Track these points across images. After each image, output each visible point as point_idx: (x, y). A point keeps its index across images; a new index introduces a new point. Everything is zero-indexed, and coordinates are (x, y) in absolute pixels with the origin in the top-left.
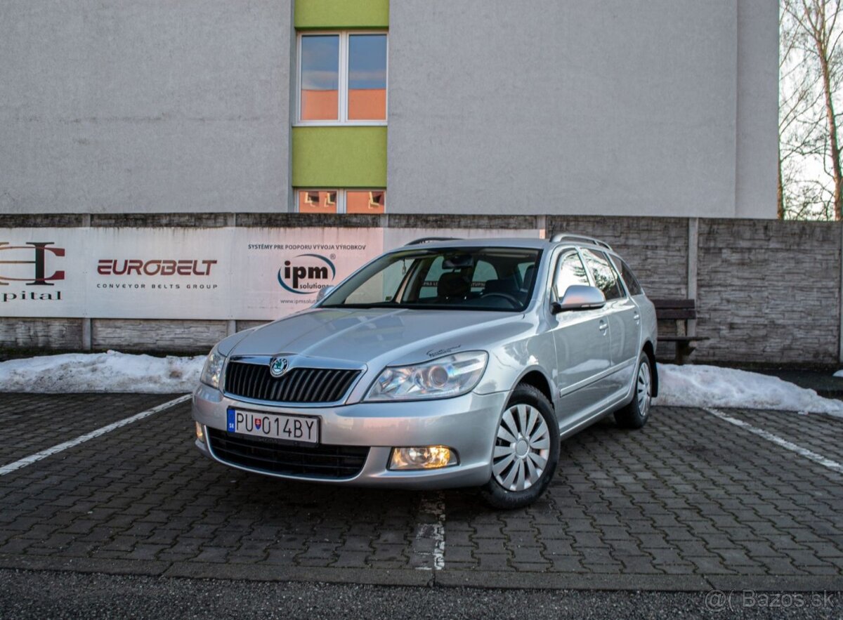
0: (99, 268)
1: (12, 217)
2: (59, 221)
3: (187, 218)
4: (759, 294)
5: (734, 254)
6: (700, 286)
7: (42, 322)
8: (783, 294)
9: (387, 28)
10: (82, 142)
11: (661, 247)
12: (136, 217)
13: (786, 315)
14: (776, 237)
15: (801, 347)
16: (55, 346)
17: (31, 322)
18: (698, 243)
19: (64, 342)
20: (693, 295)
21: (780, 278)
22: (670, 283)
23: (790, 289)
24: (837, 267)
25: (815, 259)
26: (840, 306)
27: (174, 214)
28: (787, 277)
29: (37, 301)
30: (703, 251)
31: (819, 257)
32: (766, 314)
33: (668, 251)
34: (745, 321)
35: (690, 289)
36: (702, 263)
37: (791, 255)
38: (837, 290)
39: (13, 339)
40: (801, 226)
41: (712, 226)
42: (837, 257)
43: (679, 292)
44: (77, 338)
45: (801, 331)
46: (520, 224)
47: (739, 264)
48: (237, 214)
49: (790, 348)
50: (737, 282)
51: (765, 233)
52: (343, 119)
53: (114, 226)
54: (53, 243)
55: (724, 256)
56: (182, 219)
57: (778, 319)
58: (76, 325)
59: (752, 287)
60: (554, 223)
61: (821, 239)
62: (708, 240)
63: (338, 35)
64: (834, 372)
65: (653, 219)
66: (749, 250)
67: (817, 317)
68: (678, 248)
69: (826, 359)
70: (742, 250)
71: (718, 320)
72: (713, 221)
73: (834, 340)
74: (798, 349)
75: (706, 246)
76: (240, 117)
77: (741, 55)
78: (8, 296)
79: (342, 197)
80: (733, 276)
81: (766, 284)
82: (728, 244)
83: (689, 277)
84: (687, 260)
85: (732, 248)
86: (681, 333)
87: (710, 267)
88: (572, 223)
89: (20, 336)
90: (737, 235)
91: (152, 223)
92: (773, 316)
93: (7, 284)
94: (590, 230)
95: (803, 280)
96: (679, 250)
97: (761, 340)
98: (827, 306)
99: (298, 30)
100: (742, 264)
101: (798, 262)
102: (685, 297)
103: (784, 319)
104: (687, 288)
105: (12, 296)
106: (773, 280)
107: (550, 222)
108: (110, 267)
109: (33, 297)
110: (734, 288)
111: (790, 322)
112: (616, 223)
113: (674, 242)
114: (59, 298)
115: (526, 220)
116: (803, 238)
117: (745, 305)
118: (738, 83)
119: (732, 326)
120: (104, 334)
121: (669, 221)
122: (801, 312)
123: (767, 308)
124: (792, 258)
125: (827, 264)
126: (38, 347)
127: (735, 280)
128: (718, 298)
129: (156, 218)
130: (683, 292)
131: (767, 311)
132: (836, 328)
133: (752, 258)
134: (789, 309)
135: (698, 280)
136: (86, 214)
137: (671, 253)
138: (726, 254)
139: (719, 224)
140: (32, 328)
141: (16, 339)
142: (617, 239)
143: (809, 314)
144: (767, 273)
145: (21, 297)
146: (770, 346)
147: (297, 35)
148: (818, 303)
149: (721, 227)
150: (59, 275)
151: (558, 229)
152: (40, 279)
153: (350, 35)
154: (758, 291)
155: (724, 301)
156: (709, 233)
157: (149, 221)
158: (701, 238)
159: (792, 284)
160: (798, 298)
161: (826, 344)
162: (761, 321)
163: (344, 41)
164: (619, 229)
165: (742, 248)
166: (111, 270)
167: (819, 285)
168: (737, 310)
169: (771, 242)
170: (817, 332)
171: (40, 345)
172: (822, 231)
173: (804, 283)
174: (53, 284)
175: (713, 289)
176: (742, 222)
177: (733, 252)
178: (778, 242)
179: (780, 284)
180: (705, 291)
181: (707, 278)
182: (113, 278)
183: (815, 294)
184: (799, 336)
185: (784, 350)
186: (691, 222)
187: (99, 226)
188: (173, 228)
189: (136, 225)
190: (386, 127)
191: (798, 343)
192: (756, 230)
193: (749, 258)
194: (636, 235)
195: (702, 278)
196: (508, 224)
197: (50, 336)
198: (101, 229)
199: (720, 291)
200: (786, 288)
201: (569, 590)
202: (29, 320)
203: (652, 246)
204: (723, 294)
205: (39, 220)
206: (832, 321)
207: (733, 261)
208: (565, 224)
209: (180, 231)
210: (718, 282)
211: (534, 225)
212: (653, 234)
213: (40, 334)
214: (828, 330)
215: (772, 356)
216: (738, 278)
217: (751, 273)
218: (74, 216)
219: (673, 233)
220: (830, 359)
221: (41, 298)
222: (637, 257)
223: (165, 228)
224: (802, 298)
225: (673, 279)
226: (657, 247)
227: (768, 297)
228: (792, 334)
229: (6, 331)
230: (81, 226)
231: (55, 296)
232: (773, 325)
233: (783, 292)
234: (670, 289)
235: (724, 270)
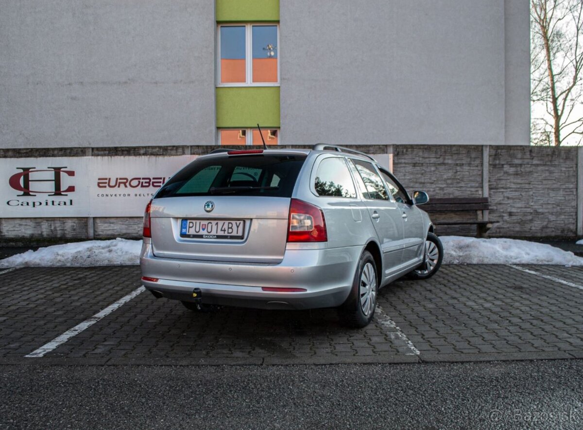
0: (99, 183)
1: (37, 150)
2: (70, 153)
3: (157, 149)
4: (527, 193)
5: (511, 168)
6: (490, 189)
7: (60, 220)
8: (542, 193)
9: (278, 22)
10: (74, 99)
11: (466, 164)
12: (123, 149)
13: (544, 206)
14: (537, 157)
15: (553, 226)
16: (69, 236)
17: (52, 220)
18: (489, 161)
19: (75, 233)
20: (486, 195)
21: (540, 183)
22: (472, 187)
23: (546, 190)
24: (575, 176)
25: (561, 170)
26: (577, 200)
27: (149, 147)
28: (545, 182)
29: (56, 207)
30: (492, 166)
31: (564, 169)
32: (532, 205)
33: (470, 166)
34: (519, 211)
35: (484, 191)
36: (492, 174)
37: (547, 168)
38: (575, 190)
39: (40, 232)
40: (552, 150)
41: (497, 150)
42: (574, 169)
43: (477, 193)
44: (84, 231)
45: (554, 216)
46: (376, 151)
47: (514, 175)
48: (191, 146)
49: (547, 227)
50: (513, 186)
51: (530, 155)
52: (249, 82)
53: (108, 155)
54: (66, 167)
55: (505, 169)
56: (154, 150)
57: (539, 209)
58: (83, 222)
59: (522, 189)
60: (398, 150)
61: (565, 158)
62: (494, 159)
63: (245, 26)
64: (577, 241)
65: (460, 146)
66: (521, 165)
67: (563, 207)
68: (476, 165)
69: (569, 233)
70: (516, 166)
71: (502, 210)
72: (498, 147)
73: (573, 221)
74: (552, 228)
75: (494, 163)
76: (181, 81)
77: (507, 40)
78: (35, 204)
79: (249, 133)
80: (510, 182)
81: (531, 186)
82: (508, 162)
83: (484, 183)
84: (482, 172)
85: (510, 164)
86: (480, 219)
87: (496, 176)
88: (409, 150)
89: (44, 230)
90: (513, 156)
91: (134, 153)
92: (536, 207)
93: (35, 195)
94: (421, 154)
95: (554, 184)
96: (477, 166)
97: (529, 222)
98: (569, 200)
99: (218, 23)
100: (516, 174)
101: (551, 172)
102: (481, 196)
103: (542, 209)
104: (482, 190)
105: (39, 204)
106: (536, 185)
107: (395, 149)
108: (106, 183)
109: (53, 204)
110: (511, 189)
111: (546, 211)
112: (437, 149)
113: (474, 161)
114: (71, 204)
115: (380, 148)
116: (554, 158)
117: (518, 201)
118: (506, 58)
119: (511, 214)
120: (103, 228)
121: (470, 147)
122: (553, 204)
123: (532, 202)
124: (547, 170)
125: (569, 173)
126: (56, 238)
127: (512, 184)
128: (502, 196)
129: (137, 150)
130: (480, 192)
131: (532, 204)
132: (574, 214)
133: (522, 170)
134: (546, 202)
135: (489, 185)
136: (89, 148)
137: (472, 168)
138: (506, 168)
139: (502, 149)
140: (52, 225)
141: (42, 232)
142: (438, 160)
143: (558, 205)
144: (532, 180)
145: (45, 204)
146: (534, 226)
147: (217, 26)
148: (563, 198)
149: (503, 151)
150: (71, 189)
151: (400, 153)
152: (58, 192)
153: (253, 26)
154: (526, 192)
155: (506, 198)
156: (496, 155)
157: (132, 152)
158: (491, 158)
159: (547, 186)
160: (551, 195)
161: (569, 224)
162: (529, 210)
163: (249, 30)
164: (439, 153)
165: (516, 164)
166: (107, 185)
167: (564, 187)
168: (514, 203)
169: (534, 160)
170: (563, 217)
171: (59, 236)
172: (565, 153)
173: (555, 186)
174: (67, 195)
175: (499, 190)
176: (516, 148)
177: (511, 167)
178: (539, 160)
179: (540, 186)
180: (494, 192)
181: (495, 183)
182: (108, 190)
183: (561, 192)
184: (552, 219)
185: (543, 228)
186: (484, 148)
187: (98, 155)
188: (148, 156)
189: (122, 154)
190: (279, 87)
191: (552, 224)
192: (525, 152)
193: (521, 170)
194: (450, 157)
195: (492, 183)
196: (369, 151)
197: (66, 230)
198: (99, 157)
199: (503, 192)
200: (544, 189)
201: (498, 361)
202: (51, 219)
203: (460, 164)
204: (504, 193)
205: (56, 152)
206: (573, 210)
207: (511, 173)
208: (405, 150)
209: (153, 158)
210: (502, 186)
211: (385, 151)
212: (460, 156)
213: (58, 229)
214: (570, 215)
215: (536, 233)
216: (514, 183)
217: (522, 180)
218: (80, 149)
219: (473, 155)
220: (572, 233)
221: (59, 204)
222: (451, 171)
223: (143, 156)
224: (554, 195)
225: (474, 184)
226: (463, 164)
227: (532, 195)
228: (547, 218)
229: (35, 227)
230: (86, 156)
231: (68, 203)
232: (536, 213)
233: (541, 192)
234: (471, 191)
235: (505, 178)
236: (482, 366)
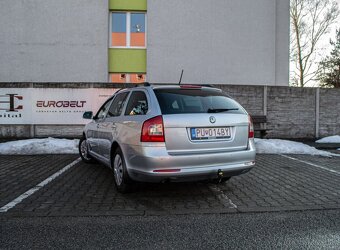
0: (37, 104)
2: (20, 85)
3: (74, 84)
4: (288, 113)
6: (268, 111)
7: (13, 126)
8: (296, 113)
9: (146, 11)
10: (22, 53)
11: (254, 96)
12: (52, 84)
16: (18, 136)
19: (22, 134)
20: (265, 114)
24: (314, 104)
25: (307, 101)
26: (316, 118)
27: (68, 83)
28: (298, 107)
32: (290, 120)
34: (283, 123)
36: (268, 102)
37: (299, 99)
38: (314, 112)
42: (314, 100)
43: (260, 113)
44: (28, 133)
48: (94, 83)
49: (299, 133)
51: (290, 92)
52: (128, 46)
53: (43, 87)
54: (17, 94)
55: (276, 99)
56: (71, 85)
57: (295, 122)
58: (27, 127)
59: (285, 111)
61: (309, 94)
63: (126, 13)
64: (315, 141)
65: (251, 86)
66: (285, 97)
67: (307, 122)
70: (282, 98)
71: (274, 123)
73: (314, 130)
75: (270, 96)
76: (87, 44)
79: (127, 76)
80: (279, 107)
81: (290, 110)
82: (277, 95)
83: (264, 107)
84: (263, 101)
86: (262, 128)
87: (271, 103)
89: (3, 132)
90: (280, 93)
91: (59, 86)
94: (229, 90)
96: (260, 98)
97: (289, 130)
98: (311, 118)
99: (110, 10)
100: (282, 102)
101: (301, 102)
102: (262, 115)
104: (263, 111)
106: (293, 108)
109: (9, 116)
110: (279, 111)
111: (299, 123)
112: (238, 87)
113: (259, 95)
114: (20, 116)
116: (303, 93)
117: (283, 117)
119: (279, 125)
120: (39, 131)
121: (256, 87)
122: (303, 120)
125: (311, 102)
126: (11, 137)
129: (61, 84)
132: (314, 126)
134: (298, 119)
136: (31, 83)
137: (257, 99)
139: (274, 88)
140: (8, 129)
142: (238, 93)
144: (291, 106)
145: (4, 116)
146: (292, 132)
147: (110, 12)
148: (308, 117)
150: (20, 107)
152: (12, 109)
153: (131, 13)
155: (276, 116)
156: (271, 91)
158: (268, 93)
159: (299, 110)
160: (301, 114)
161: (311, 131)
162: (289, 123)
163: (128, 15)
164: (239, 90)
166: (42, 105)
167: (308, 110)
168: (280, 119)
170: (308, 127)
173: (303, 109)
174: (17, 111)
175: (272, 112)
176: (282, 88)
177: (279, 98)
178: (294, 95)
179: (295, 110)
182: (43, 109)
183: (307, 113)
184: (302, 128)
188: (68, 88)
189: (52, 87)
190: (146, 49)
191: (301, 131)
192: (287, 90)
193: (285, 100)
194: (245, 92)
195: (268, 108)
197: (16, 132)
198: (38, 89)
202: (7, 125)
203: (251, 96)
204: (275, 113)
205: (11, 85)
206: (313, 123)
207: (279, 102)
209: (71, 90)
210: (274, 109)
212: (251, 92)
213: (12, 131)
215: (293, 136)
217: (285, 106)
218: (26, 83)
219: (258, 91)
220: (312, 136)
221: (13, 117)
223: (65, 89)
225: (258, 108)
227: (291, 115)
228: (299, 128)
230: (29, 87)
232: (293, 125)
234: (257, 112)
235: (276, 105)
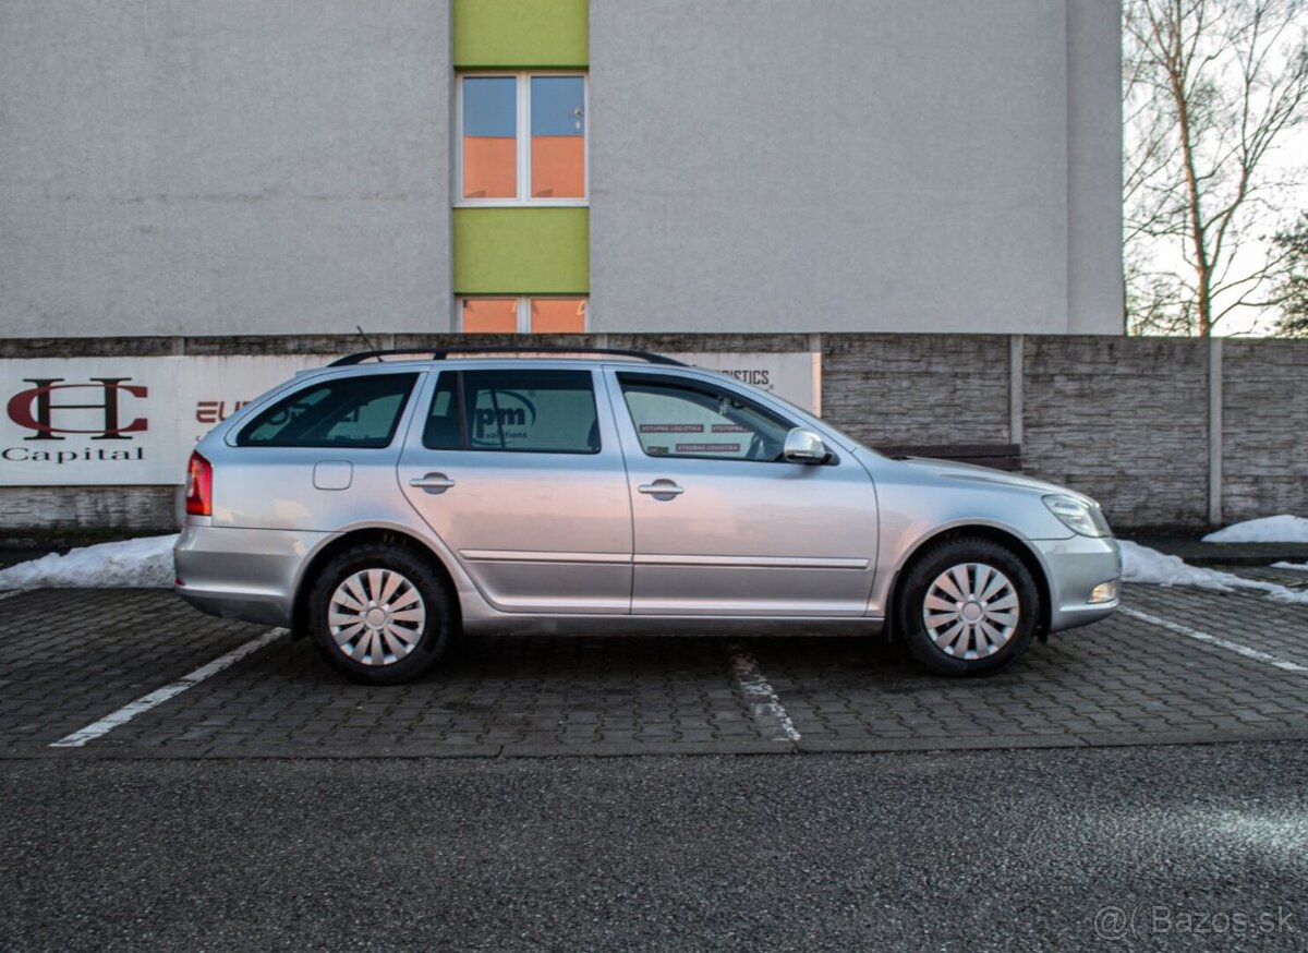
0: (199, 413)
1: (68, 341)
2: (138, 348)
3: (324, 341)
4: (1105, 435)
5: (1070, 383)
6: (1026, 426)
7: (115, 492)
8: (1135, 435)
9: (586, 69)
10: (146, 231)
11: (975, 374)
12: (252, 340)
13: (1140, 462)
14: (1125, 359)
15: (1159, 505)
16: (134, 525)
17: (97, 492)
18: (1024, 368)
19: (146, 520)
20: (1017, 439)
21: (1131, 414)
22: (987, 422)
23: (1144, 428)
24: (1203, 398)
25: (1175, 388)
26: (1209, 450)
27: (306, 336)
28: (1140, 412)
29: (108, 462)
30: (1030, 379)
31: (1181, 385)
32: (1114, 461)
33: (984, 379)
34: (1086, 472)
35: (1014, 432)
36: (1029, 395)
37: (1145, 384)
38: (1204, 428)
39: (72, 517)
40: (1157, 344)
41: (1040, 345)
42: (1203, 383)
43: (998, 435)
44: (168, 513)
45: (1160, 484)
46: (786, 345)
47: (1076, 396)
48: (396, 336)
49: (1145, 507)
50: (1075, 420)
51: (1110, 354)
52: (524, 197)
53: (219, 353)
54: (129, 379)
55: (1057, 385)
56: (317, 344)
57: (1130, 468)
58: (165, 495)
59: (1094, 426)
60: (831, 344)
61: (1182, 361)
62: (1035, 364)
63: (514, 77)
64: (1203, 536)
65: (963, 336)
66: (1090, 376)
67: (1178, 466)
68: (996, 376)
69: (1193, 519)
70: (1080, 378)
71: (1050, 471)
72: (1042, 339)
73: (1202, 495)
74: (1156, 508)
75: (1034, 372)
76: (377, 195)
77: (1072, 109)
78: (64, 456)
79: (524, 307)
80: (1069, 412)
81: (1113, 421)
82: (1064, 369)
83: (1013, 414)
84: (1009, 392)
85: (1067, 375)
87: (1039, 399)
88: (856, 344)
89: (82, 512)
90: (1075, 358)
91: (274, 348)
92: (1123, 464)
93: (62, 438)
94: (880, 352)
95: (1160, 415)
96: (998, 379)
97: (1106, 496)
98: (1192, 450)
99: (458, 69)
100: (1081, 395)
101: (1154, 392)
102: (1006, 442)
103: (1136, 468)
104: (1010, 429)
105: (71, 456)
106: (1121, 417)
107: (826, 343)
108: (213, 412)
109: (101, 457)
110: (1070, 428)
111: (1144, 472)
112: (914, 342)
113: (992, 368)
114: (140, 457)
115: (794, 340)
116: (1160, 360)
117: (1084, 451)
118: (1070, 149)
121: (984, 338)
122: (1159, 458)
123: (1115, 454)
124: (1146, 387)
125: (1191, 393)
126: (108, 528)
127: (1073, 417)
128: (1051, 441)
129: (280, 342)
130: (1005, 434)
131: (1114, 458)
132: (1203, 479)
133: (1095, 387)
134: (1143, 455)
135: (1025, 418)
136: (178, 338)
137: (987, 383)
138: (1060, 382)
139: (1050, 343)
140: (100, 501)
141: (78, 516)
142: (916, 364)
143: (1169, 461)
144: (1113, 408)
145: (84, 456)
146: (1120, 505)
147: (456, 77)
148: (1178, 446)
149: (1053, 346)
150: (140, 425)
151: (837, 351)
152: (111, 431)
153: (532, 77)
154: (1102, 432)
155: (1058, 446)
156: (1037, 355)
157: (270, 346)
158: (1027, 362)
159: (1147, 421)
160: (1155, 439)
161: (1192, 500)
162: (1107, 471)
163: (523, 85)
164: (919, 351)
165: (1081, 375)
166: (216, 416)
167: (1181, 422)
168: (1076, 457)
169: (1118, 364)
170: (1179, 485)
171: (113, 525)
172: (1184, 350)
173: (1161, 420)
174: (130, 438)
175: (1044, 430)
176: (1079, 340)
177: (1070, 380)
178: (1126, 366)
179: (1131, 421)
180: (1033, 433)
181: (1035, 415)
183: (1176, 433)
184: (1157, 490)
185: (1137, 509)
186: (1013, 341)
187: (198, 353)
188: (305, 356)
189: (249, 352)
190: (587, 208)
191: (1156, 500)
192: (1099, 349)
193: (1090, 388)
194: (942, 360)
195: (1028, 415)
196: (771, 346)
197: (128, 512)
198: (200, 358)
199: (1054, 432)
200: (1138, 427)
202: (96, 489)
203: (962, 373)
204: (1056, 435)
205: (108, 347)
206: (1200, 470)
207: (1069, 392)
208: (846, 345)
209: (315, 360)
210: (1050, 420)
211: (806, 346)
212: (963, 358)
213: (112, 509)
214: (1195, 482)
215: (1123, 518)
216: (1077, 414)
217: (1094, 407)
218: (159, 341)
219: (991, 355)
220: (1197, 519)
221: (114, 458)
222: (943, 389)
223: (294, 356)
224: (1160, 440)
225: (991, 417)
226: (969, 374)
227: (1115, 440)
228: (1147, 488)
229: (61, 506)
230: (171, 354)
231: (134, 454)
232: (1123, 475)
233: (1134, 432)
234: (988, 431)
235: (1058, 404)
236: (909, 758)
